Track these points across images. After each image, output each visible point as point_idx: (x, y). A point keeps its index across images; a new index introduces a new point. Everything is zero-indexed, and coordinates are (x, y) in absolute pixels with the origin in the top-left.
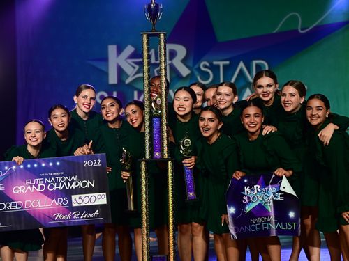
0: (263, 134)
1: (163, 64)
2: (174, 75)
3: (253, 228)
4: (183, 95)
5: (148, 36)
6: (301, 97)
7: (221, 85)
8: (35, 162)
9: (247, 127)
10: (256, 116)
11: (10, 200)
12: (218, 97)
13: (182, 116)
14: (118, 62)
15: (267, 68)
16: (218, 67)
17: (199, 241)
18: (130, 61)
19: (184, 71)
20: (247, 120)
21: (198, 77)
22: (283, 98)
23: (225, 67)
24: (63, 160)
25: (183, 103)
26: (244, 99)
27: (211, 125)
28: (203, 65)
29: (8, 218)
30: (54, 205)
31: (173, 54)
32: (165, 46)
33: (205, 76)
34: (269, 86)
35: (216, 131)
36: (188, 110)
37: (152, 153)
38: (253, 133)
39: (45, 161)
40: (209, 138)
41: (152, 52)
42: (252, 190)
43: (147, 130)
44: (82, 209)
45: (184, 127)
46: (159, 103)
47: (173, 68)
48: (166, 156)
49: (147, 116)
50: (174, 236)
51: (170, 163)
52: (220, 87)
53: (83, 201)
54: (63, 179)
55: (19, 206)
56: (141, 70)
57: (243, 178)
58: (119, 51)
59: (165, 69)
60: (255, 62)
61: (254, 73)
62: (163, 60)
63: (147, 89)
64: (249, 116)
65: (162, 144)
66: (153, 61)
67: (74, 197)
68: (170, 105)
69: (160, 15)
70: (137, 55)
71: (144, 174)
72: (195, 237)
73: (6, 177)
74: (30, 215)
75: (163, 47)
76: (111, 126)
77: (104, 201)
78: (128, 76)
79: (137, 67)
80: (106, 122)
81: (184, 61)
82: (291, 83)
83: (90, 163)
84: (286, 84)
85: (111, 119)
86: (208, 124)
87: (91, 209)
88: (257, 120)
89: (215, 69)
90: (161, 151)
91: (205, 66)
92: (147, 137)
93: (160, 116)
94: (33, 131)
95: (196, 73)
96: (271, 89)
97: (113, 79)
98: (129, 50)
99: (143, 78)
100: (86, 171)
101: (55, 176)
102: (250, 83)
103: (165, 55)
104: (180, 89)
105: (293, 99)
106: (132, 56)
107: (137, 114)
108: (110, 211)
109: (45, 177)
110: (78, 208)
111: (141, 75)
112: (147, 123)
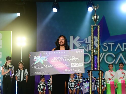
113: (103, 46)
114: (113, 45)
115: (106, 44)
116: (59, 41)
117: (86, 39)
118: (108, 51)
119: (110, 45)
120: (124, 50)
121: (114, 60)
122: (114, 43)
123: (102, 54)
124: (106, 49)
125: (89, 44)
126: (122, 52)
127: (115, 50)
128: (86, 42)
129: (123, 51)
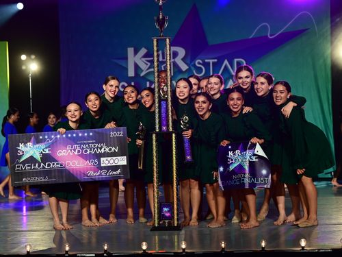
0: (244, 113)
1: (168, 60)
2: (176, 70)
3: (235, 182)
4: (182, 84)
5: (157, 40)
6: (269, 85)
7: (212, 76)
8: (74, 133)
9: (232, 108)
10: (238, 99)
11: (55, 161)
12: (209, 86)
13: (182, 100)
14: (135, 60)
15: (245, 65)
16: (209, 63)
17: (196, 192)
18: (144, 59)
19: (184, 67)
20: (232, 102)
21: (194, 71)
22: (256, 86)
23: (213, 63)
24: (95, 132)
25: (182, 90)
26: (228, 87)
27: (204, 106)
28: (198, 62)
29: (53, 174)
30: (87, 165)
31: (175, 54)
32: (170, 47)
33: (199, 70)
34: (247, 77)
35: (208, 110)
36: (186, 95)
37: (160, 128)
38: (236, 113)
39: (81, 132)
40: (202, 116)
41: (160, 52)
42: (234, 154)
43: (157, 111)
44: (108, 168)
45: (184, 108)
46: (165, 90)
47: (175, 65)
48: (171, 129)
49: (157, 100)
50: (177, 189)
51: (174, 135)
52: (211, 78)
53: (109, 162)
54: (94, 146)
55: (61, 165)
56: (152, 66)
57: (228, 145)
58: (136, 52)
59: (170, 65)
60: (236, 60)
61: (236, 68)
62: (168, 58)
63: (156, 79)
64: (233, 99)
65: (168, 121)
66: (161, 59)
67: (102, 159)
68: (174, 92)
69: (166, 25)
70: (149, 55)
71: (154, 143)
72: (192, 190)
73: (53, 143)
74: (69, 172)
75: (168, 48)
76: (131, 107)
77: (125, 163)
78: (142, 71)
79: (149, 64)
80: (127, 104)
81: (183, 59)
82: (262, 75)
83: (115, 134)
84: (258, 76)
85: (131, 102)
86: (202, 105)
87: (115, 168)
88: (239, 102)
89: (206, 65)
90: (168, 126)
91: (199, 63)
92: (157, 116)
93: (166, 100)
94: (73, 110)
95: (193, 68)
96: (248, 80)
97: (131, 73)
98: (143, 51)
99: (154, 72)
100: (112, 140)
101: (88, 144)
102: (233, 76)
103: (170, 55)
104: (181, 79)
105: (263, 86)
106: (145, 56)
107: (149, 98)
108: (129, 170)
109: (81, 144)
110: (105, 168)
111: (152, 70)
112: (157, 105)
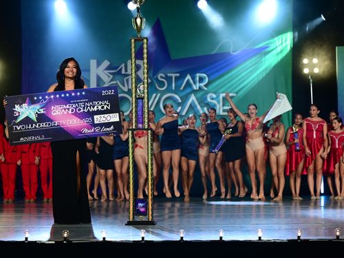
113: (157, 79)
114: (176, 77)
115: (163, 76)
116: (67, 69)
117: (123, 65)
118: (166, 89)
119: (171, 77)
120: (199, 88)
121: (180, 108)
122: (178, 75)
123: (154, 95)
124: (163, 87)
125: (128, 75)
126: (194, 92)
127: (182, 88)
128: (123, 72)
129: (197, 90)
